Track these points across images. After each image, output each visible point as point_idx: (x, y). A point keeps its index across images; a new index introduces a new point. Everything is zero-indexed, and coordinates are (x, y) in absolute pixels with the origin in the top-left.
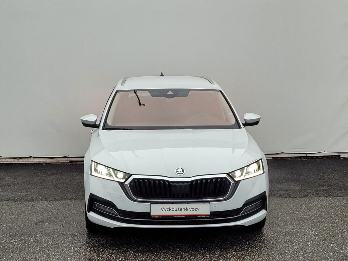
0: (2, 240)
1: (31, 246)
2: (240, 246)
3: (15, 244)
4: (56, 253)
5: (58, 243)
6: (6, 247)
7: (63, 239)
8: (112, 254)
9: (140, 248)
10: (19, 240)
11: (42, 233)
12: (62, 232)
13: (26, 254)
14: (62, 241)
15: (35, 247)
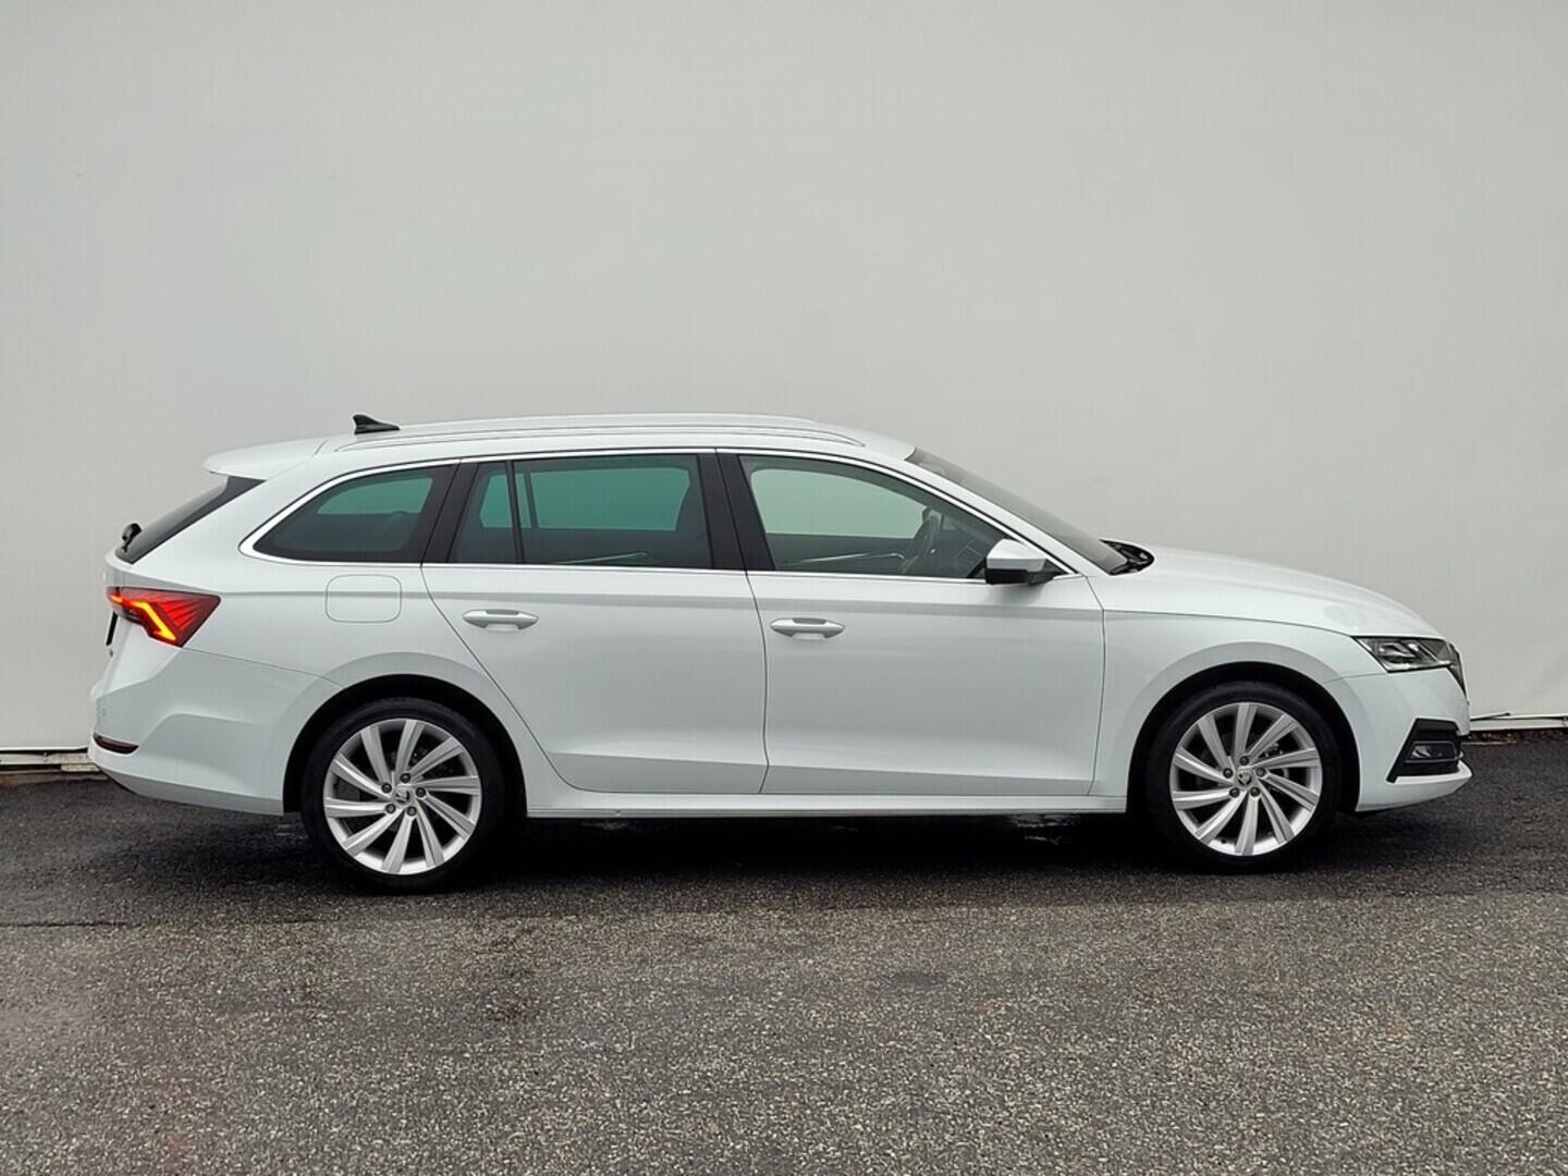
0: (330, 1075)
1: (449, 1098)
2: (1279, 1088)
3: (384, 1091)
4: (559, 1123)
5: (554, 1083)
6: (351, 1102)
7: (572, 1069)
8: (781, 1125)
9: (888, 1102)
10: (398, 1073)
11: (483, 1047)
12: (561, 1041)
13: (437, 1128)
14: (571, 1078)
15: (466, 1100)
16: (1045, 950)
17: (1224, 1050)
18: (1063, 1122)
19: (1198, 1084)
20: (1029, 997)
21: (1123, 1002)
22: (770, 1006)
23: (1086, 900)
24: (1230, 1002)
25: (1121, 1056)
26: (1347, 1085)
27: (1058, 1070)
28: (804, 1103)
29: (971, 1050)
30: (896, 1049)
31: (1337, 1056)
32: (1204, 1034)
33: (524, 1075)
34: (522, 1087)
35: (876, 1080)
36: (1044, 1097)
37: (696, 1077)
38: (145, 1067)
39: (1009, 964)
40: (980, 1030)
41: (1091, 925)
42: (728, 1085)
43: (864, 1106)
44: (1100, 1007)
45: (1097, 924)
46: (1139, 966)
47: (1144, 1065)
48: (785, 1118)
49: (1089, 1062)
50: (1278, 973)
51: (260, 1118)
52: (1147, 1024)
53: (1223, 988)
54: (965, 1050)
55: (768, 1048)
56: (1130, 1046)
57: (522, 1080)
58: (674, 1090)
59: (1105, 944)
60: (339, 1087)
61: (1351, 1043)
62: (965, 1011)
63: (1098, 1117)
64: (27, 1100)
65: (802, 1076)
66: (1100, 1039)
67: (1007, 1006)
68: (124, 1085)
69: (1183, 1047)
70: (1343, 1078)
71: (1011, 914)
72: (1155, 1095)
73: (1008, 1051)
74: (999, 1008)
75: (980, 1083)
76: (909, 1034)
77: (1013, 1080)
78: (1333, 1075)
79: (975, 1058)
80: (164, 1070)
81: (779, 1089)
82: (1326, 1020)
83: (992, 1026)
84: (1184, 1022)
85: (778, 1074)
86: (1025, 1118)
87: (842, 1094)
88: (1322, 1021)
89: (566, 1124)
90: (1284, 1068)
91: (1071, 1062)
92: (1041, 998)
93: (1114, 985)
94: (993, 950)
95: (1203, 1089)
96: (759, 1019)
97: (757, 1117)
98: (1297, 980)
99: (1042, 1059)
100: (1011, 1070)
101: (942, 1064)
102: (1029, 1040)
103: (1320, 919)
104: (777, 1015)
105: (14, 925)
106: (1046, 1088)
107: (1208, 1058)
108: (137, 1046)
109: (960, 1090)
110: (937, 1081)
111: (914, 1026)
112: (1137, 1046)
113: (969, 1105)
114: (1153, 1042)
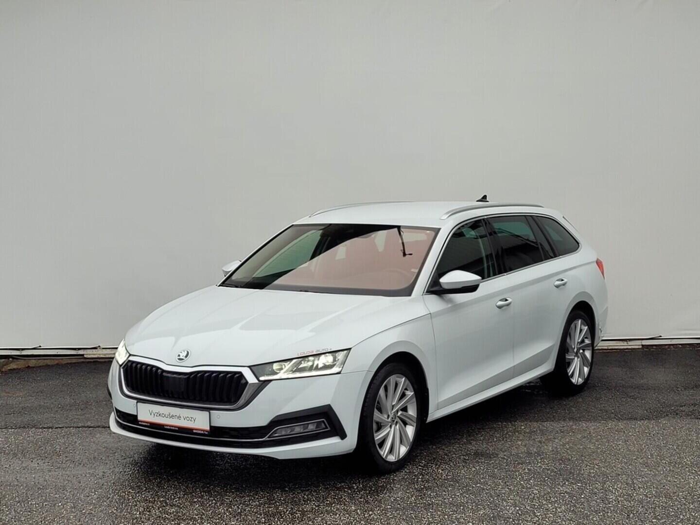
0: (227, 497)
2: (660, 508)
3: (252, 505)
4: (333, 521)
5: (328, 502)
6: (238, 510)
9: (481, 513)
10: (257, 497)
12: (328, 483)
15: (290, 510)
16: (540, 442)
17: (632, 490)
18: (564, 523)
19: (623, 506)
20: (537, 464)
21: (581, 467)
22: (420, 467)
23: (555, 419)
24: (630, 467)
25: (585, 492)
26: (691, 507)
27: (557, 498)
28: (443, 513)
29: (515, 488)
30: (481, 488)
31: (684, 493)
32: (621, 483)
33: (314, 498)
34: (314, 504)
35: (474, 502)
36: (553, 511)
37: (392, 500)
38: (143, 493)
39: (525, 449)
40: (518, 479)
41: (559, 431)
42: (408, 504)
43: (471, 514)
44: (571, 469)
45: (562, 430)
46: (585, 450)
47: (596, 496)
48: (436, 520)
49: (571, 496)
50: (649, 454)
51: (198, 517)
52: (594, 477)
53: (626, 461)
54: (512, 489)
55: (422, 487)
56: (588, 488)
57: (314, 501)
58: (383, 506)
59: (567, 440)
60: (231, 503)
61: (690, 487)
62: (510, 471)
63: (580, 521)
64: (93, 507)
65: (440, 500)
66: (574, 484)
67: (528, 468)
68: (135, 501)
69: (613, 489)
70: (689, 503)
71: (521, 426)
72: (604, 511)
73: (532, 489)
74: (525, 469)
75: (523, 504)
76: (485, 481)
77: (537, 503)
78: (685, 502)
79: (518, 493)
80: (151, 495)
81: (431, 506)
82: (676, 476)
83: (523, 477)
84: (611, 476)
85: (430, 499)
86: (546, 521)
87: (460, 509)
88: (674, 476)
89: (337, 521)
90: (661, 498)
91: (562, 495)
92: (543, 464)
93: (575, 459)
94: (517, 442)
95: (625, 508)
96: (416, 474)
97: (423, 519)
98: (659, 457)
99: (549, 493)
100: (536, 498)
101: (503, 495)
102: (541, 484)
103: (664, 429)
104: (424, 471)
105: (73, 427)
106: (553, 507)
107: (625, 494)
108: (138, 483)
109: (514, 507)
110: (503, 503)
111: (487, 477)
112: (591, 487)
113: (519, 514)
114: (599, 486)
